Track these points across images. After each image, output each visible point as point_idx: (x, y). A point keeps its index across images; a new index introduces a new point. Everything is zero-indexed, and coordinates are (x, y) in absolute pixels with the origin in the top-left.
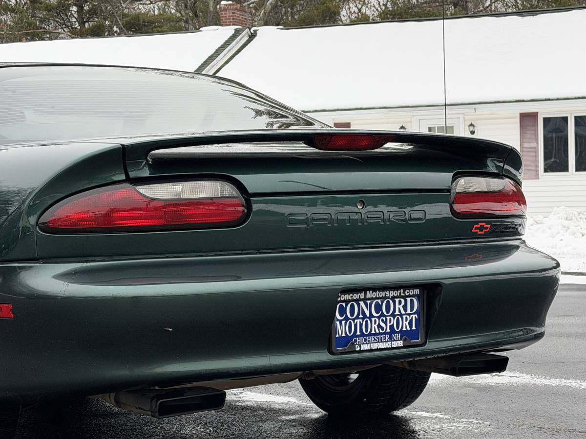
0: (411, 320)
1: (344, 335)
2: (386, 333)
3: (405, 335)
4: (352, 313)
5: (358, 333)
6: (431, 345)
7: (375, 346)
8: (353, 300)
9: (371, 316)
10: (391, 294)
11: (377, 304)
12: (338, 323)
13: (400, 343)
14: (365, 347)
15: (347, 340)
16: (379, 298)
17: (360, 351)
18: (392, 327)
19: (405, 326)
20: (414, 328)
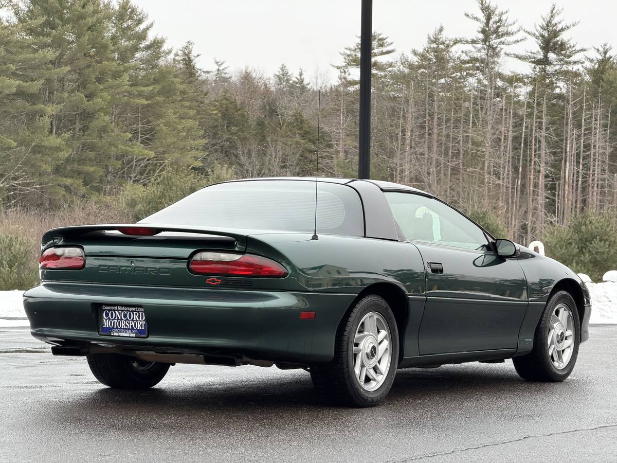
0: (142, 324)
1: (108, 326)
2: (129, 329)
4: (112, 316)
5: (115, 327)
7: (121, 334)
9: (122, 319)
10: (131, 309)
12: (105, 320)
13: (134, 335)
14: (116, 334)
16: (125, 311)
17: (114, 336)
18: (132, 326)
19: (139, 327)
20: (143, 328)
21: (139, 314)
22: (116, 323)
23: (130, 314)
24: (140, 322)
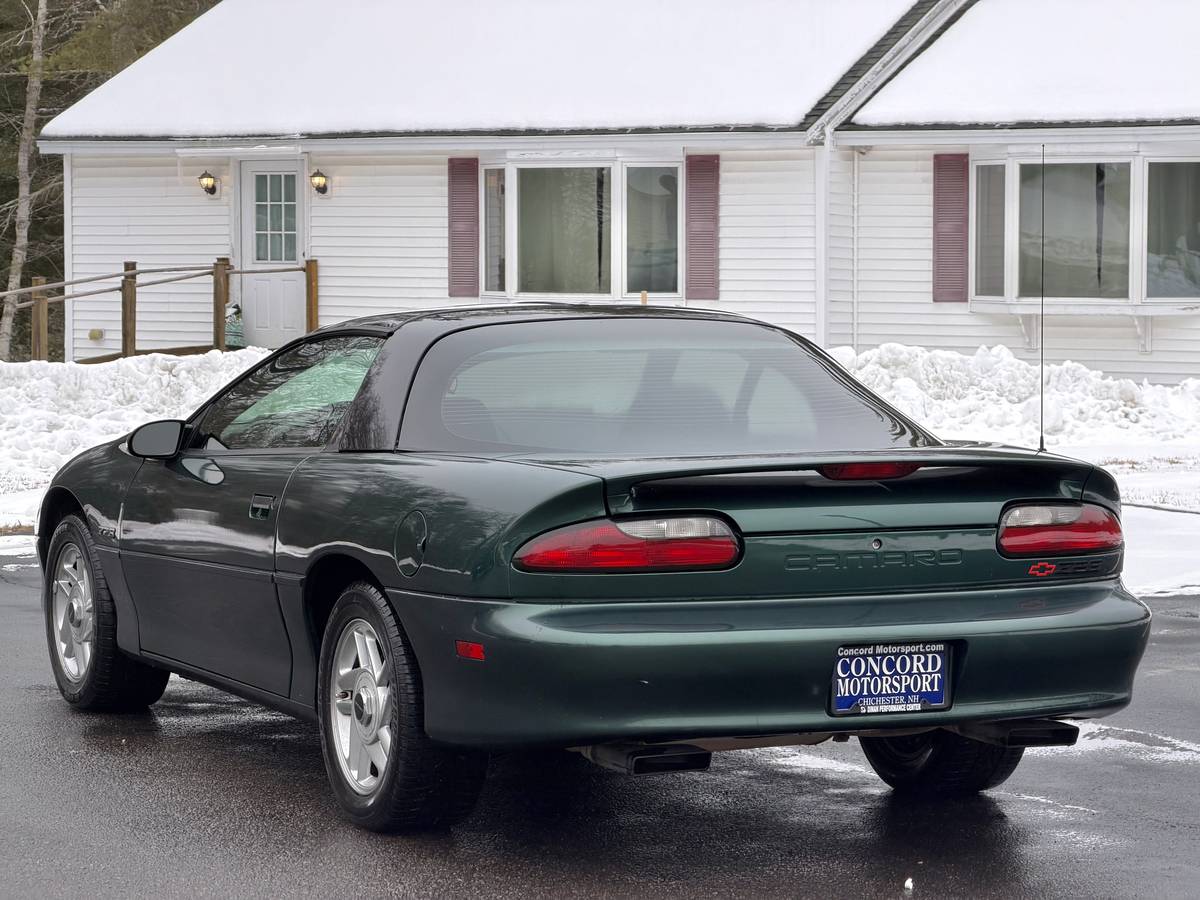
0: (933, 680)
1: (847, 694)
2: (900, 694)
3: (925, 697)
4: (858, 669)
5: (865, 693)
6: (961, 710)
7: (884, 709)
8: (860, 656)
9: (882, 674)
10: (907, 649)
11: (889, 660)
12: (840, 681)
14: (872, 709)
15: (851, 701)
16: (892, 654)
17: (867, 714)
18: (908, 687)
19: (926, 686)
20: (936, 689)
21: (927, 659)
22: (869, 684)
23: (903, 663)
24: (927, 674)
